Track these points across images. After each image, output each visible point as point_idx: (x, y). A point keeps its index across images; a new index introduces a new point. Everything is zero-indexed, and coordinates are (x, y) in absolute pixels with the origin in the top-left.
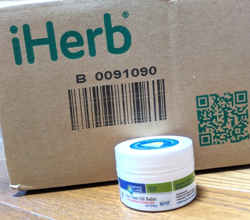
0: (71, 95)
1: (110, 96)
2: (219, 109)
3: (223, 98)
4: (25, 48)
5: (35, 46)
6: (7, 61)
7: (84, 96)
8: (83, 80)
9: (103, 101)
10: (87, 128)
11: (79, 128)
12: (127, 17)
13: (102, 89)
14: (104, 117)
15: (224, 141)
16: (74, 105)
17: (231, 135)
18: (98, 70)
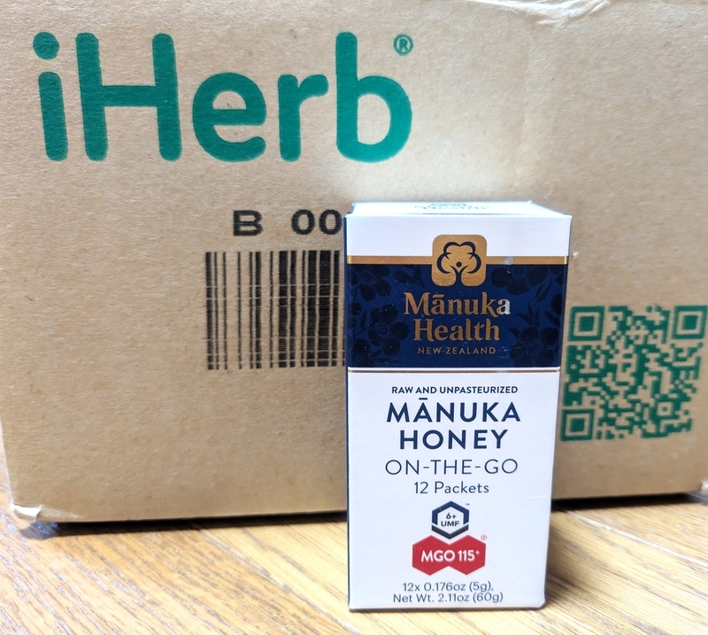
0: (213, 267)
1: (329, 282)
2: (626, 347)
3: (642, 318)
4: (80, 108)
5: (111, 105)
6: (18, 145)
7: (251, 276)
8: (252, 228)
9: (306, 294)
10: (252, 367)
11: (230, 366)
12: (406, 53)
13: (307, 261)
14: (306, 341)
15: (625, 432)
16: (220, 299)
17: (646, 417)
18: (300, 204)
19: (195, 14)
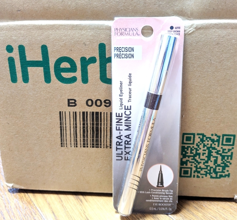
0: (62, 116)
1: (99, 122)
2: (204, 147)
3: (210, 138)
4: (20, 67)
6: (3, 78)
7: (74, 119)
8: (74, 104)
9: (91, 125)
10: (75, 147)
11: (68, 146)
13: (91, 115)
14: (91, 140)
15: (204, 176)
16: (64, 126)
17: (212, 172)
18: (89, 97)
19: (54, 38)
